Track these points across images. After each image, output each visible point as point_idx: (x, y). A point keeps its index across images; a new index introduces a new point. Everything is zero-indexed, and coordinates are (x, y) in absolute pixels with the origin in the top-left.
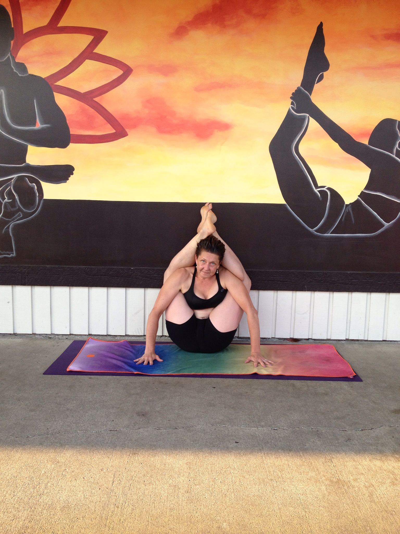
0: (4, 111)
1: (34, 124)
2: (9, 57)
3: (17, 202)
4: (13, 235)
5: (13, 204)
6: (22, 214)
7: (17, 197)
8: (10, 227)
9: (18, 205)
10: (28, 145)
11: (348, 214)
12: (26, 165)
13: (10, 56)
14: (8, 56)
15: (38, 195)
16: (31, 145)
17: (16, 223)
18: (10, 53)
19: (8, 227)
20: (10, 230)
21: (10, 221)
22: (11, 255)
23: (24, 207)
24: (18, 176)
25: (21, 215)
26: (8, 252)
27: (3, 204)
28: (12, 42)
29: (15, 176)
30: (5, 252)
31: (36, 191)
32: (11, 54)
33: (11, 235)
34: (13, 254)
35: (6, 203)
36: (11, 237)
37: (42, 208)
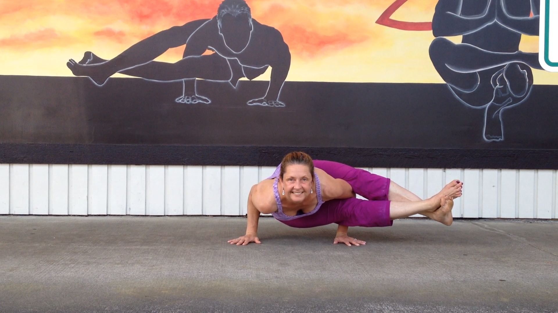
0: (500, 2)
1: (528, 14)
3: (508, 87)
4: (503, 119)
5: (504, 90)
6: (513, 100)
7: (508, 83)
8: (500, 112)
9: (509, 90)
10: (521, 34)
12: (519, 53)
15: (528, 81)
16: (524, 34)
19: (498, 112)
20: (500, 115)
21: (502, 106)
23: (515, 93)
24: (511, 64)
25: (511, 101)
26: (497, 137)
27: (495, 91)
29: (508, 63)
30: (493, 136)
31: (527, 77)
33: (501, 120)
34: (501, 138)
35: (497, 89)
36: (500, 122)
37: (531, 93)
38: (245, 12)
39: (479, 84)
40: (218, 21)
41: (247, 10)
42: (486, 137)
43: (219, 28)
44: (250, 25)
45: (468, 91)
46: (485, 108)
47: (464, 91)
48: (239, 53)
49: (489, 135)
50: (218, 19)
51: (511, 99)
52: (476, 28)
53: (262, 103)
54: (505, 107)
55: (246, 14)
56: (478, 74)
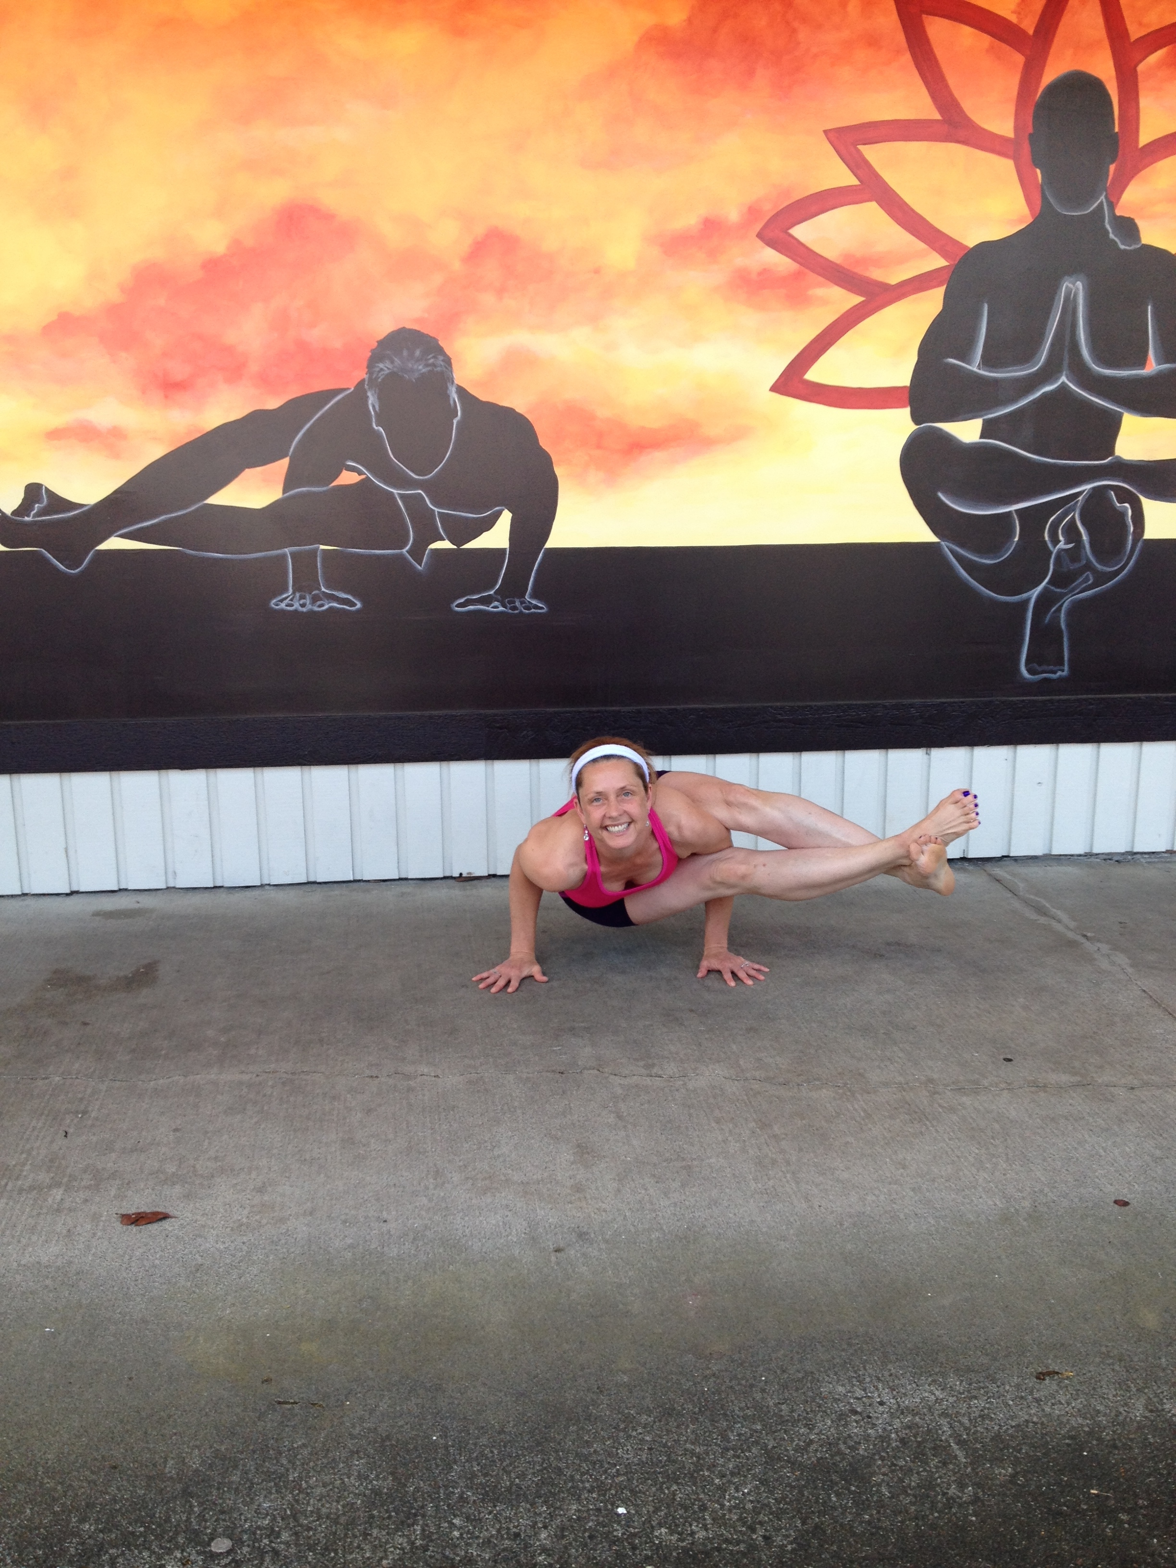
0: (1077, 333)
1: (1141, 362)
2: (1101, 206)
3: (1084, 548)
4: (1068, 625)
5: (1075, 554)
6: (1094, 577)
7: (1085, 538)
8: (1063, 608)
9: (1086, 553)
10: (1123, 413)
12: (1115, 460)
13: (1104, 200)
14: (1099, 201)
15: (1133, 532)
16: (1129, 412)
17: (1076, 599)
18: (1104, 194)
19: (1059, 610)
20: (1062, 616)
21: (1066, 594)
22: (1059, 673)
23: (1101, 561)
24: (1094, 488)
25: (1089, 580)
26: (1051, 667)
27: (1053, 556)
28: (1112, 167)
29: (1087, 487)
30: (1045, 667)
31: (1130, 520)
32: (1106, 197)
33: (1063, 626)
34: (1063, 671)
35: (1061, 551)
36: (1063, 631)
37: (1137, 562)
38: (439, 369)
39: (1017, 541)
40: (369, 394)
41: (442, 363)
42: (1030, 671)
43: (373, 413)
44: (452, 402)
45: (992, 559)
46: (1028, 600)
47: (982, 558)
48: (426, 477)
49: (1035, 665)
50: (370, 388)
51: (1091, 577)
52: (1014, 400)
53: (491, 604)
54: (1075, 596)
55: (442, 373)
56: (1015, 516)
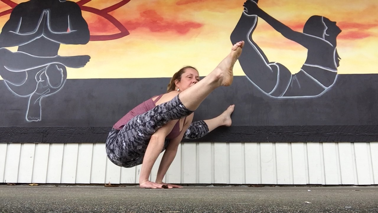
0: (47, 23)
4: (42, 105)
5: (45, 83)
8: (40, 100)
9: (48, 84)
10: (60, 44)
11: (294, 82)
12: (57, 57)
15: (63, 76)
20: (40, 102)
23: (52, 85)
24: (51, 65)
29: (49, 64)
30: (33, 118)
31: (63, 73)
33: (40, 105)
34: (40, 119)
35: (40, 82)
36: (40, 107)
37: (64, 86)
39: (27, 80)
42: (28, 119)
45: (18, 85)
46: (29, 97)
47: (15, 84)
49: (30, 117)
51: (49, 90)
52: (28, 41)
54: (44, 96)
56: (26, 72)
